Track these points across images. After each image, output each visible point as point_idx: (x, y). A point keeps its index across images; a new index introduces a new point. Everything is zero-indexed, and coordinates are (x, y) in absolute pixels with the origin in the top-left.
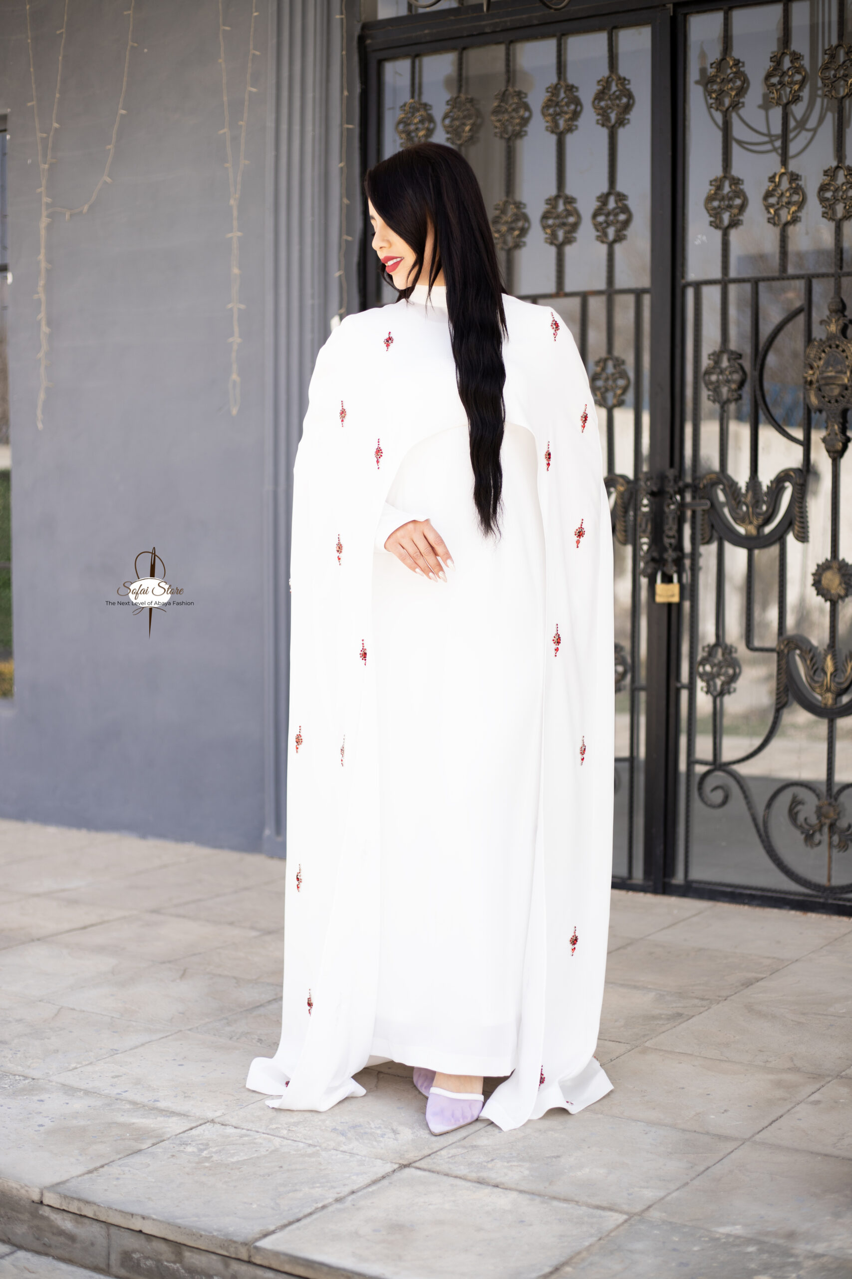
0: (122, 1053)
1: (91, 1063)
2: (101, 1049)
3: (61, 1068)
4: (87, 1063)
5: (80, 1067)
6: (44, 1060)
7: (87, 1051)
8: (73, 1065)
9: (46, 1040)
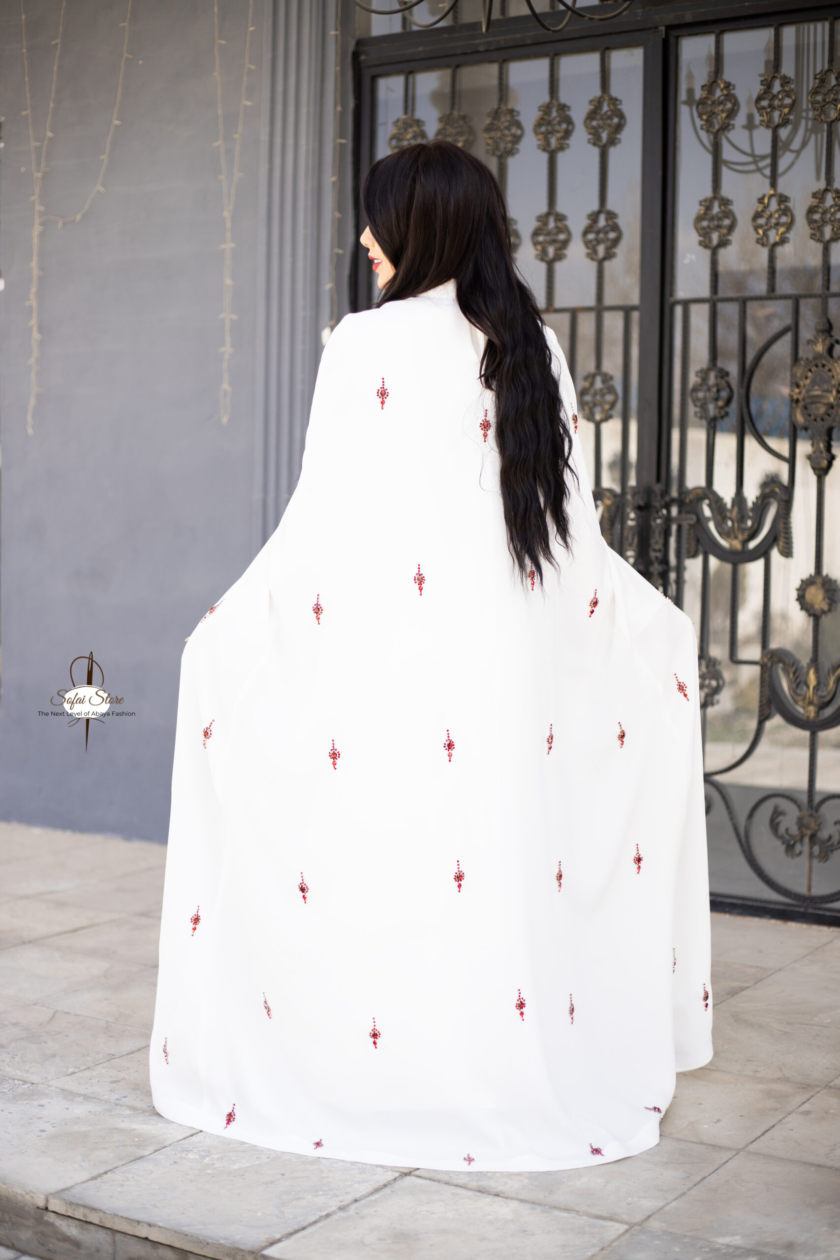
0: (118, 1058)
1: (88, 1068)
2: (98, 1054)
3: (59, 1072)
4: (85, 1067)
5: (78, 1072)
6: (42, 1065)
7: (84, 1056)
8: (71, 1070)
9: (42, 1044)
